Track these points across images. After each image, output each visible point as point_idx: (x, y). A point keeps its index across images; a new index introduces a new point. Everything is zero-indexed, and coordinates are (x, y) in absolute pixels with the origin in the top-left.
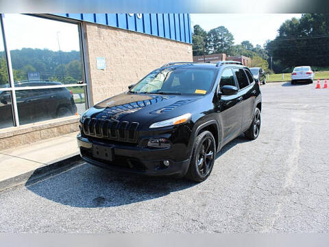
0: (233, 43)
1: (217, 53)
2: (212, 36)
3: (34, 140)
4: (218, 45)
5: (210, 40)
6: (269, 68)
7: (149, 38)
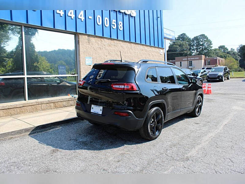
0: (212, 47)
1: (198, 54)
2: (195, 42)
3: (37, 110)
4: (199, 48)
5: (194, 45)
6: (240, 66)
7: (128, 43)
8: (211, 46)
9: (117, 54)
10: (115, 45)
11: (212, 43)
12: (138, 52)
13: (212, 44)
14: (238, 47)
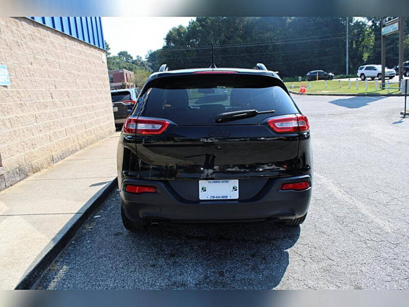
0: (110, 54)
7: (60, 37)
8: (109, 51)
9: (47, 59)
10: (41, 39)
11: (109, 47)
12: (76, 57)
13: (109, 49)
14: (147, 54)
